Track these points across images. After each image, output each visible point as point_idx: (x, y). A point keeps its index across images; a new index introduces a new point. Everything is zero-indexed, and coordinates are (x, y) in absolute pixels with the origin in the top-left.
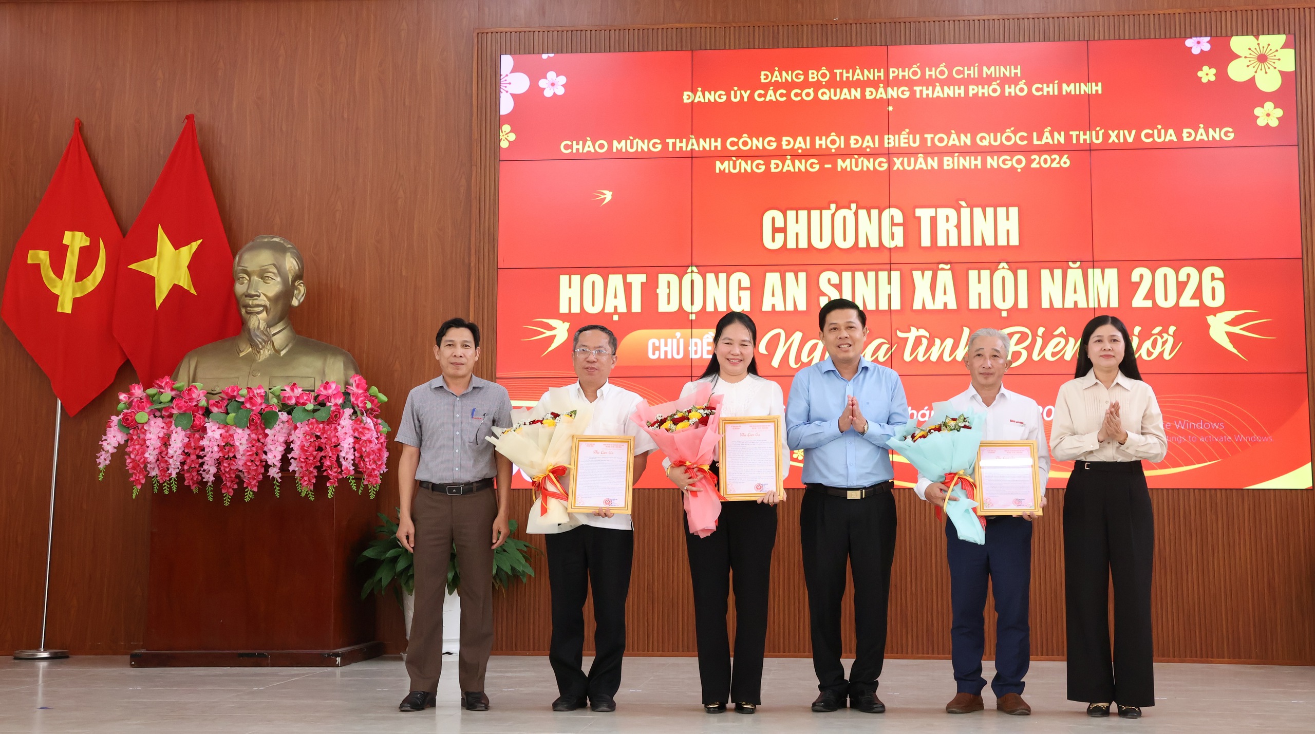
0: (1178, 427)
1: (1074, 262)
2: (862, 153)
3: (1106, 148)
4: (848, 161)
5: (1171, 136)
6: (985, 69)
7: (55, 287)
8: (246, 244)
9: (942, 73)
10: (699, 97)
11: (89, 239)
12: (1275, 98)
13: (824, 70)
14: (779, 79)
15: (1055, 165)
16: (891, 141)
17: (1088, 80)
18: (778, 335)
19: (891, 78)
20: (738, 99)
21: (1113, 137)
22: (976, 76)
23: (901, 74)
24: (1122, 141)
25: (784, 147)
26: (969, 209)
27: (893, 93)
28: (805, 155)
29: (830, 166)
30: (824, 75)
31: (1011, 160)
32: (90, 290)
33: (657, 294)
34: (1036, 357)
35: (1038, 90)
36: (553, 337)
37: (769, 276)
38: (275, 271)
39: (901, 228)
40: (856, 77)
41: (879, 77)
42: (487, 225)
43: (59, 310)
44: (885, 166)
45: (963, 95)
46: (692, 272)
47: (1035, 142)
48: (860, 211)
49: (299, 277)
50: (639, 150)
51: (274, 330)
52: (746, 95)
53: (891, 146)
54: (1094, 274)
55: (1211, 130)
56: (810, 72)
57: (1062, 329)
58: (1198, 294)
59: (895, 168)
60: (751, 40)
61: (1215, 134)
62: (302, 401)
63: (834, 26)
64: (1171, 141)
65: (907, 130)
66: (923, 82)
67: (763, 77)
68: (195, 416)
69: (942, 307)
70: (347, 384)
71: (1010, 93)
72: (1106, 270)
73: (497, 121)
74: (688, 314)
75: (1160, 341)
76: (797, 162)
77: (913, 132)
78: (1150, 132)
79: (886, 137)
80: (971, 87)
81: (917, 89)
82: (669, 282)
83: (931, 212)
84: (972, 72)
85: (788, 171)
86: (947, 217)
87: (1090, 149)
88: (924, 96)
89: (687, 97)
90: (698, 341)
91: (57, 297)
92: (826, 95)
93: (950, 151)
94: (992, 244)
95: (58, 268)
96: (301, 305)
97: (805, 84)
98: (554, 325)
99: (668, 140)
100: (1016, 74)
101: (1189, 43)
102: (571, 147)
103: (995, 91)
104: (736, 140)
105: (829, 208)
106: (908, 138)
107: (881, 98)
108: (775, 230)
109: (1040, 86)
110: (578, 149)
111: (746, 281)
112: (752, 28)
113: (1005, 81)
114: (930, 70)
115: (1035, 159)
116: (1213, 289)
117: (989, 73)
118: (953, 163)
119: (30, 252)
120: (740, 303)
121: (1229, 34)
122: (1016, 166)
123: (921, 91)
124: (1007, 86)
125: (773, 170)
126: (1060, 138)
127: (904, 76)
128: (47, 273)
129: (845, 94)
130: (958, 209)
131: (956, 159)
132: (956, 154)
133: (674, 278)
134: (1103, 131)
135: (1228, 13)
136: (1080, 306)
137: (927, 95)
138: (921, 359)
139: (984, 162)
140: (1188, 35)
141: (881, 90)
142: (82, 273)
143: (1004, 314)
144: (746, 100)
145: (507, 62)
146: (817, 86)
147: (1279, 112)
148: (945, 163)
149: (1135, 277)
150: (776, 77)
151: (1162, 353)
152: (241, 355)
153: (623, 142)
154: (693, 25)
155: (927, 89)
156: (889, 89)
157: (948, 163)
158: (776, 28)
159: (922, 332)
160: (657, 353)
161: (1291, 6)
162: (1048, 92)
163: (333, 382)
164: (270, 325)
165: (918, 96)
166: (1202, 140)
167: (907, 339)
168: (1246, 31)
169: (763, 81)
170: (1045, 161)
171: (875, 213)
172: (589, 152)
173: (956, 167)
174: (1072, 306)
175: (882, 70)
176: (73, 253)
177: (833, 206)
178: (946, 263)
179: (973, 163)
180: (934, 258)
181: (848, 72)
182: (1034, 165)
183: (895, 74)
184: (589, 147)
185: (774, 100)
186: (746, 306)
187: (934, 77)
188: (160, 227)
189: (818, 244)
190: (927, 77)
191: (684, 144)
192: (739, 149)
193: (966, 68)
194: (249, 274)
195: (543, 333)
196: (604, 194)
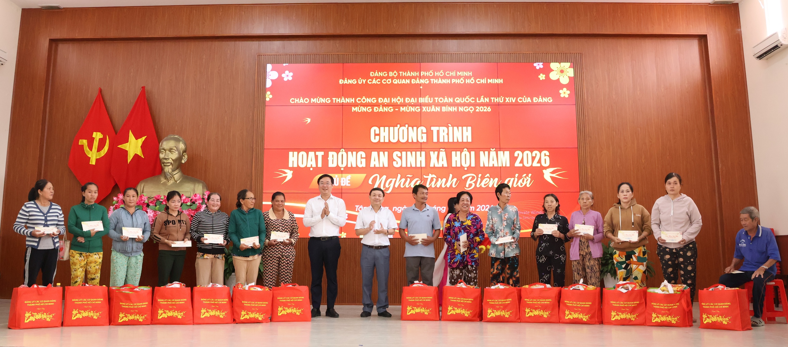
0: (532, 213)
1: (493, 149)
2: (410, 105)
3: (505, 104)
4: (405, 108)
5: (529, 100)
6: (458, 73)
7: (89, 154)
8: (164, 138)
9: (441, 74)
10: (346, 82)
11: (102, 135)
12: (567, 86)
13: (395, 72)
14: (377, 75)
15: (485, 110)
16: (422, 100)
17: (498, 78)
18: (377, 177)
19: (421, 75)
20: (361, 83)
21: (507, 100)
22: (455, 75)
23: (425, 74)
24: (511, 102)
25: (380, 102)
26: (452, 127)
27: (422, 81)
28: (388, 105)
29: (397, 110)
30: (395, 74)
31: (468, 108)
32: (103, 156)
33: (328, 160)
34: (478, 186)
35: (479, 81)
36: (286, 177)
37: (373, 153)
38: (176, 149)
39: (426, 134)
40: (408, 75)
41: (417, 75)
42: (260, 131)
43: (90, 163)
44: (419, 110)
45: (449, 83)
46: (342, 151)
47: (478, 101)
48: (409, 128)
49: (185, 151)
50: (322, 102)
51: (174, 173)
52: (364, 81)
53: (421, 102)
54: (500, 153)
55: (544, 98)
56: (390, 72)
57: (488, 175)
58: (539, 161)
59: (423, 111)
60: (367, 59)
61: (545, 100)
62: (185, 201)
63: (399, 55)
64: (529, 102)
65: (428, 96)
66: (434, 77)
67: (371, 74)
68: (143, 207)
69: (441, 166)
70: (203, 195)
71: (468, 82)
72: (505, 152)
73: (265, 90)
74: (340, 168)
75: (526, 180)
76: (384, 108)
77: (430, 97)
78: (521, 98)
79: (420, 98)
80: (453, 80)
81: (432, 80)
82: (333, 155)
83: (437, 128)
84: (453, 74)
85: (381, 111)
86: (444, 130)
87: (499, 104)
88: (435, 83)
89: (341, 82)
90: (345, 179)
92: (396, 82)
93: (445, 105)
94: (461, 141)
95: (91, 147)
96: (185, 163)
97: (388, 77)
98: (286, 172)
99: (333, 99)
100: (470, 75)
101: (535, 65)
102: (294, 101)
103: (462, 81)
104: (360, 99)
106: (428, 99)
107: (418, 83)
108: (376, 135)
109: (479, 80)
110: (297, 102)
111: (364, 155)
112: (367, 55)
113: (466, 78)
114: (437, 73)
115: (477, 108)
116: (545, 159)
117: (460, 74)
118: (446, 109)
119: (80, 140)
120: (361, 164)
121: (550, 62)
122: (470, 111)
123: (433, 81)
124: (466, 80)
125: (375, 111)
126: (487, 100)
127: (426, 75)
128: (86, 149)
129: (403, 82)
130: (448, 127)
131: (447, 107)
132: (447, 106)
133: (335, 153)
134: (503, 98)
135: (549, 54)
136: (495, 166)
137: (436, 82)
138: (433, 186)
139: (458, 109)
140: (535, 61)
141: (418, 80)
142: (99, 149)
143: (466, 169)
144: (364, 83)
145: (269, 67)
146: (393, 78)
147: (569, 92)
148: (443, 109)
149: (516, 155)
150: (376, 74)
151: (526, 185)
152: (162, 182)
153: (315, 99)
154: (344, 53)
155: (436, 80)
156: (421, 80)
157: (444, 109)
158: (376, 55)
159: (434, 176)
161: (572, 52)
162: (482, 82)
163: (198, 194)
164: (173, 171)
165: (432, 83)
166: (540, 102)
167: (427, 179)
168: (556, 61)
169: (371, 76)
170: (482, 109)
171: (415, 128)
172: (301, 103)
173: (447, 111)
174: (492, 166)
175: (418, 72)
176: (96, 141)
177: (399, 126)
178: (443, 149)
179: (454, 109)
180: (438, 147)
181: (405, 73)
182: (477, 110)
183: (423, 74)
184: (302, 101)
185: (376, 83)
186: (364, 165)
187: (438, 75)
188: (130, 131)
189: (392, 140)
190: (436, 75)
191: (339, 100)
192: (361, 102)
193: (451, 72)
194: (165, 150)
195: (282, 175)
196: (307, 120)
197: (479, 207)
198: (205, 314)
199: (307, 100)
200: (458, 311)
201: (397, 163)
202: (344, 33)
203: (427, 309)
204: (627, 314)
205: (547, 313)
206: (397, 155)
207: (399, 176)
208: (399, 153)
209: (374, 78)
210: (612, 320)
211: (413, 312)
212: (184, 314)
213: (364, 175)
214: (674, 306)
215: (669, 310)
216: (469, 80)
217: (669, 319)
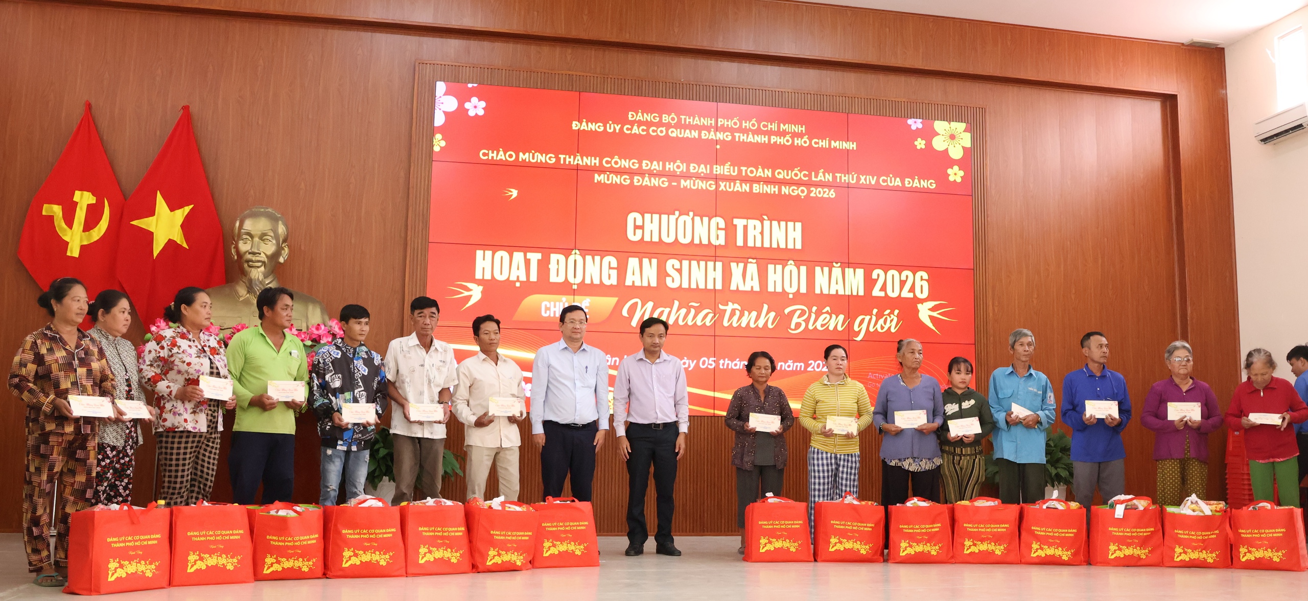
1: (837, 263)
2: (698, 176)
3: (858, 187)
4: (688, 181)
5: (898, 182)
6: (782, 125)
7: (66, 235)
9: (753, 125)
10: (584, 126)
11: (95, 198)
12: (961, 163)
13: (673, 115)
14: (641, 118)
15: (825, 196)
16: (718, 170)
17: (848, 140)
18: (636, 303)
19: (719, 125)
20: (612, 130)
21: (862, 181)
22: (776, 130)
23: (726, 123)
24: (868, 183)
25: (644, 168)
26: (769, 222)
27: (720, 136)
28: (659, 175)
29: (675, 184)
30: (673, 119)
31: (798, 190)
32: (95, 240)
33: (549, 269)
34: (811, 327)
35: (816, 143)
36: (470, 296)
37: (630, 259)
38: (272, 234)
39: (724, 231)
40: (695, 123)
41: (711, 124)
43: (69, 254)
44: (714, 187)
45: (766, 142)
46: (575, 254)
47: (814, 179)
48: (695, 218)
49: (285, 240)
50: (539, 161)
51: (269, 281)
52: (618, 128)
53: (718, 173)
54: (849, 271)
55: (922, 181)
56: (664, 115)
57: (828, 309)
58: (912, 289)
59: (720, 189)
61: (925, 184)
63: (681, 85)
64: (898, 186)
65: (729, 163)
66: (740, 130)
67: (630, 116)
69: (750, 289)
70: (331, 326)
71: (798, 144)
72: (857, 270)
73: (432, 131)
74: (571, 284)
75: (889, 320)
76: (652, 179)
77: (733, 165)
78: (885, 178)
79: (715, 166)
80: (772, 137)
81: (737, 135)
82: (558, 261)
83: (744, 222)
84: (773, 127)
85: (646, 185)
86: (755, 226)
87: (848, 186)
88: (741, 140)
89: (575, 125)
91: (67, 243)
92: (674, 133)
93: (758, 180)
94: (784, 247)
95: (69, 221)
97: (660, 124)
98: (470, 288)
100: (802, 131)
101: (910, 121)
102: (487, 155)
103: (788, 141)
104: (609, 159)
105: (674, 214)
106: (730, 169)
107: (712, 139)
108: (636, 227)
109: (817, 140)
110: (493, 157)
111: (614, 263)
112: (623, 80)
113: (795, 135)
114: (746, 123)
115: (813, 191)
116: (922, 286)
117: (784, 129)
118: (759, 188)
119: (46, 205)
120: (609, 278)
121: (934, 119)
122: (801, 194)
123: (739, 137)
124: (796, 139)
125: (636, 184)
126: (829, 177)
127: (728, 125)
128: (60, 223)
130: (762, 221)
131: (761, 186)
132: (762, 183)
133: (561, 258)
134: (856, 175)
135: (934, 106)
136: (839, 293)
137: (743, 140)
138: (735, 325)
139: (780, 190)
140: (909, 116)
141: (712, 133)
142: (89, 225)
144: (617, 131)
145: (441, 87)
146: (668, 126)
147: (962, 173)
148: (754, 188)
149: (874, 276)
150: (640, 117)
151: (890, 328)
152: (241, 299)
153: (527, 154)
154: (581, 74)
155: (743, 136)
156: (718, 133)
157: (757, 188)
158: (640, 82)
159: (736, 306)
160: (548, 312)
162: (822, 145)
164: (265, 277)
165: (737, 140)
166: (916, 187)
167: (725, 310)
168: (943, 119)
169: (630, 119)
170: (820, 192)
172: (501, 160)
173: (761, 192)
174: (835, 293)
175: (713, 119)
176: (81, 209)
177: (677, 213)
178: (753, 259)
179: (773, 189)
180: (745, 254)
181: (690, 118)
182: (812, 195)
183: (722, 123)
184: (501, 156)
185: (638, 133)
186: (614, 281)
187: (748, 128)
188: (158, 192)
189: (666, 239)
190: (744, 127)
191: (572, 160)
192: (612, 166)
193: (769, 123)
194: (252, 236)
195: (462, 293)
196: (511, 192)
197: (811, 364)
198: (426, 555)
199: (511, 156)
200: (849, 545)
201: (673, 281)
202: (583, 36)
203: (794, 542)
204: (1136, 548)
205: (1002, 547)
206: (673, 266)
207: (676, 303)
208: (676, 263)
209: (636, 124)
210: (1110, 557)
211: (770, 547)
212: (391, 558)
213: (615, 300)
214: (1211, 534)
215: (1203, 541)
216: (800, 139)
217: (1203, 555)
